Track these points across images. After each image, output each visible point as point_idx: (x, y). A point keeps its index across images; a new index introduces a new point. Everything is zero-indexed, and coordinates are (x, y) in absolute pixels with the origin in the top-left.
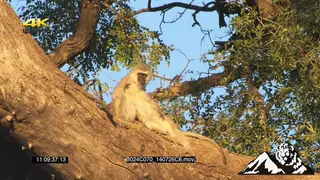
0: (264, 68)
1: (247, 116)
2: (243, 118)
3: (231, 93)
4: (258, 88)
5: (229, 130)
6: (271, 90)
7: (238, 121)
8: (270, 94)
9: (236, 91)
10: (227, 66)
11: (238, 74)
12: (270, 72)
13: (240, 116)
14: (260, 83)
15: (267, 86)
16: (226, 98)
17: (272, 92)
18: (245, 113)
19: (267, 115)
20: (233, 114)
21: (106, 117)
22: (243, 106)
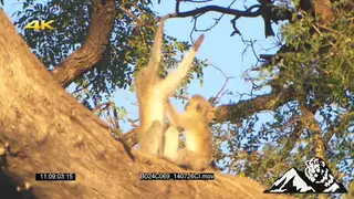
0: (322, 89)
1: (301, 149)
2: (295, 151)
3: (280, 119)
4: (314, 113)
5: (278, 165)
6: (330, 116)
7: (288, 155)
8: (329, 122)
9: (286, 117)
10: (275, 85)
11: (290, 95)
12: (329, 92)
13: (291, 148)
14: (317, 107)
15: (325, 110)
16: (274, 126)
17: (332, 119)
18: (297, 144)
19: (326, 147)
20: (282, 146)
21: (123, 149)
22: (295, 136)
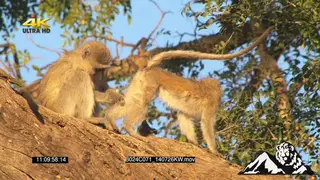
0: (288, 25)
1: (259, 105)
2: (251, 108)
3: (232, 67)
4: (277, 58)
5: (230, 127)
6: (297, 62)
7: (243, 113)
8: (296, 70)
9: (241, 64)
10: (226, 22)
11: (245, 35)
12: (296, 32)
13: (246, 105)
14: (281, 50)
15: (291, 54)
16: (224, 75)
17: (300, 66)
18: (255, 99)
19: (292, 103)
20: (235, 102)
21: (27, 106)
22: (251, 89)
